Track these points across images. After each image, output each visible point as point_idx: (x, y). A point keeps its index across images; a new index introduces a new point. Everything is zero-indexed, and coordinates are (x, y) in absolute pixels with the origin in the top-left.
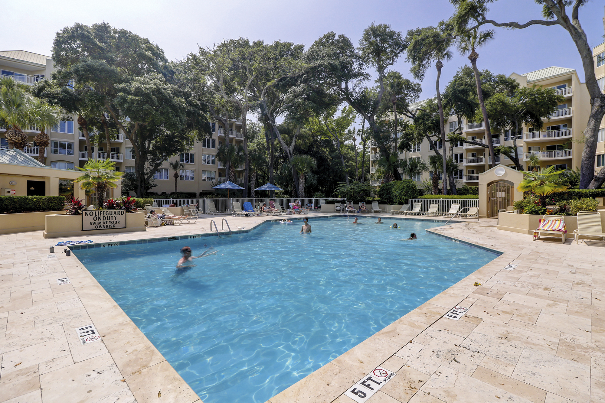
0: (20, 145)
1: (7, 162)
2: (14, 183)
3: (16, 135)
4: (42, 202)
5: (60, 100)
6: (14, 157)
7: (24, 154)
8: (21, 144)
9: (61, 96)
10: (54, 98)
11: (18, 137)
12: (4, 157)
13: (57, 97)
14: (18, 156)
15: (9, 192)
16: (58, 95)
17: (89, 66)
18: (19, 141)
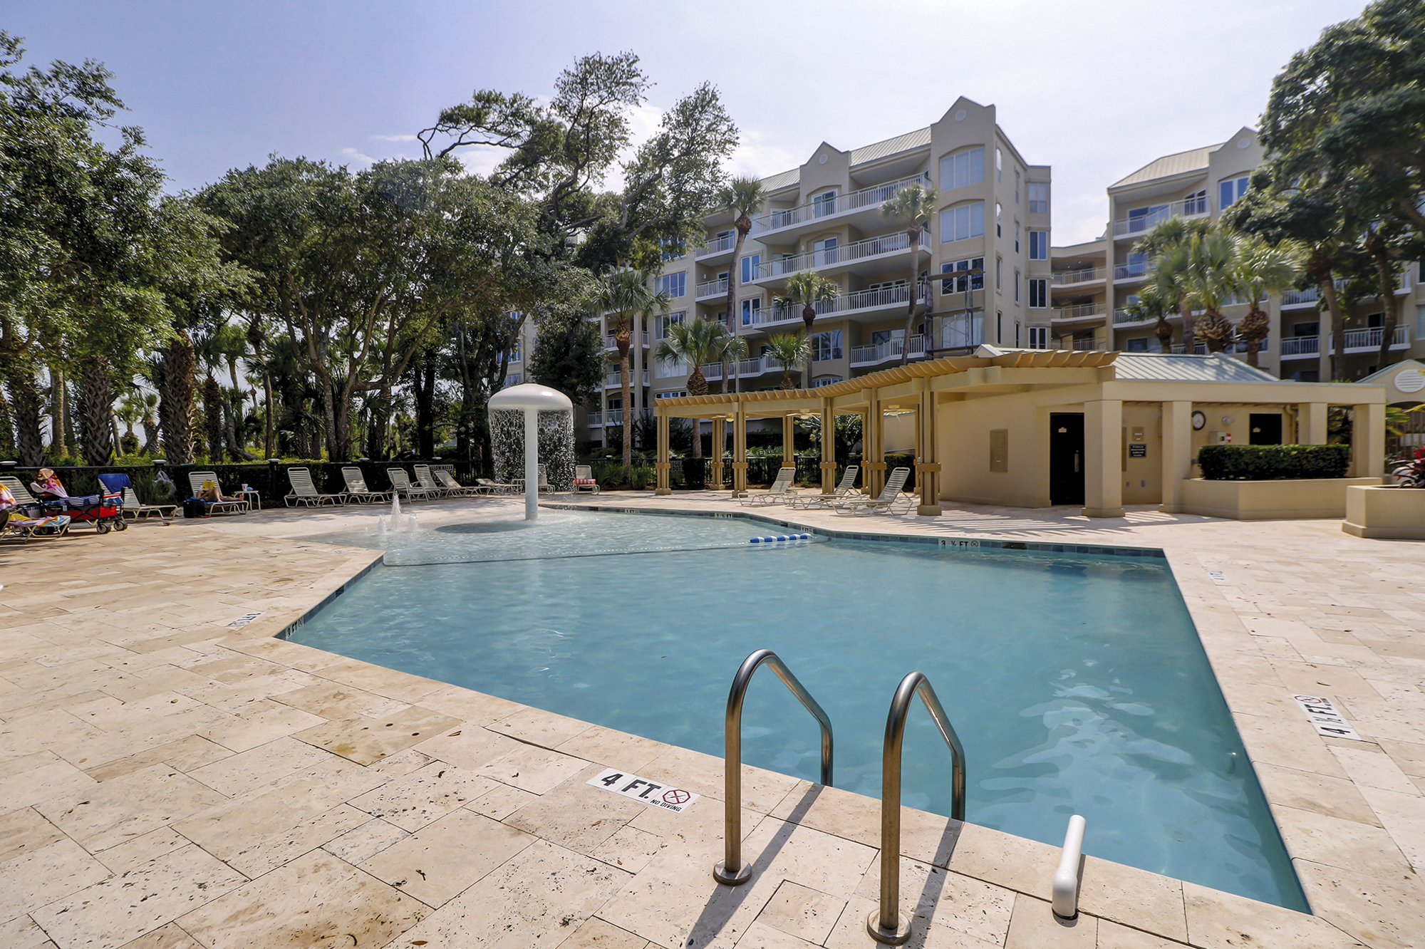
0: (1220, 344)
1: (1212, 379)
2: (1229, 421)
3: (1214, 326)
4: (1307, 457)
5: (1286, 226)
6: (1219, 368)
7: (1232, 360)
8: (1221, 340)
9: (1290, 215)
10: (1274, 226)
11: (1218, 328)
12: (1206, 371)
13: (1279, 221)
14: (1225, 367)
15: (1223, 439)
16: (1283, 217)
17: (1366, 116)
18: (1219, 336)
